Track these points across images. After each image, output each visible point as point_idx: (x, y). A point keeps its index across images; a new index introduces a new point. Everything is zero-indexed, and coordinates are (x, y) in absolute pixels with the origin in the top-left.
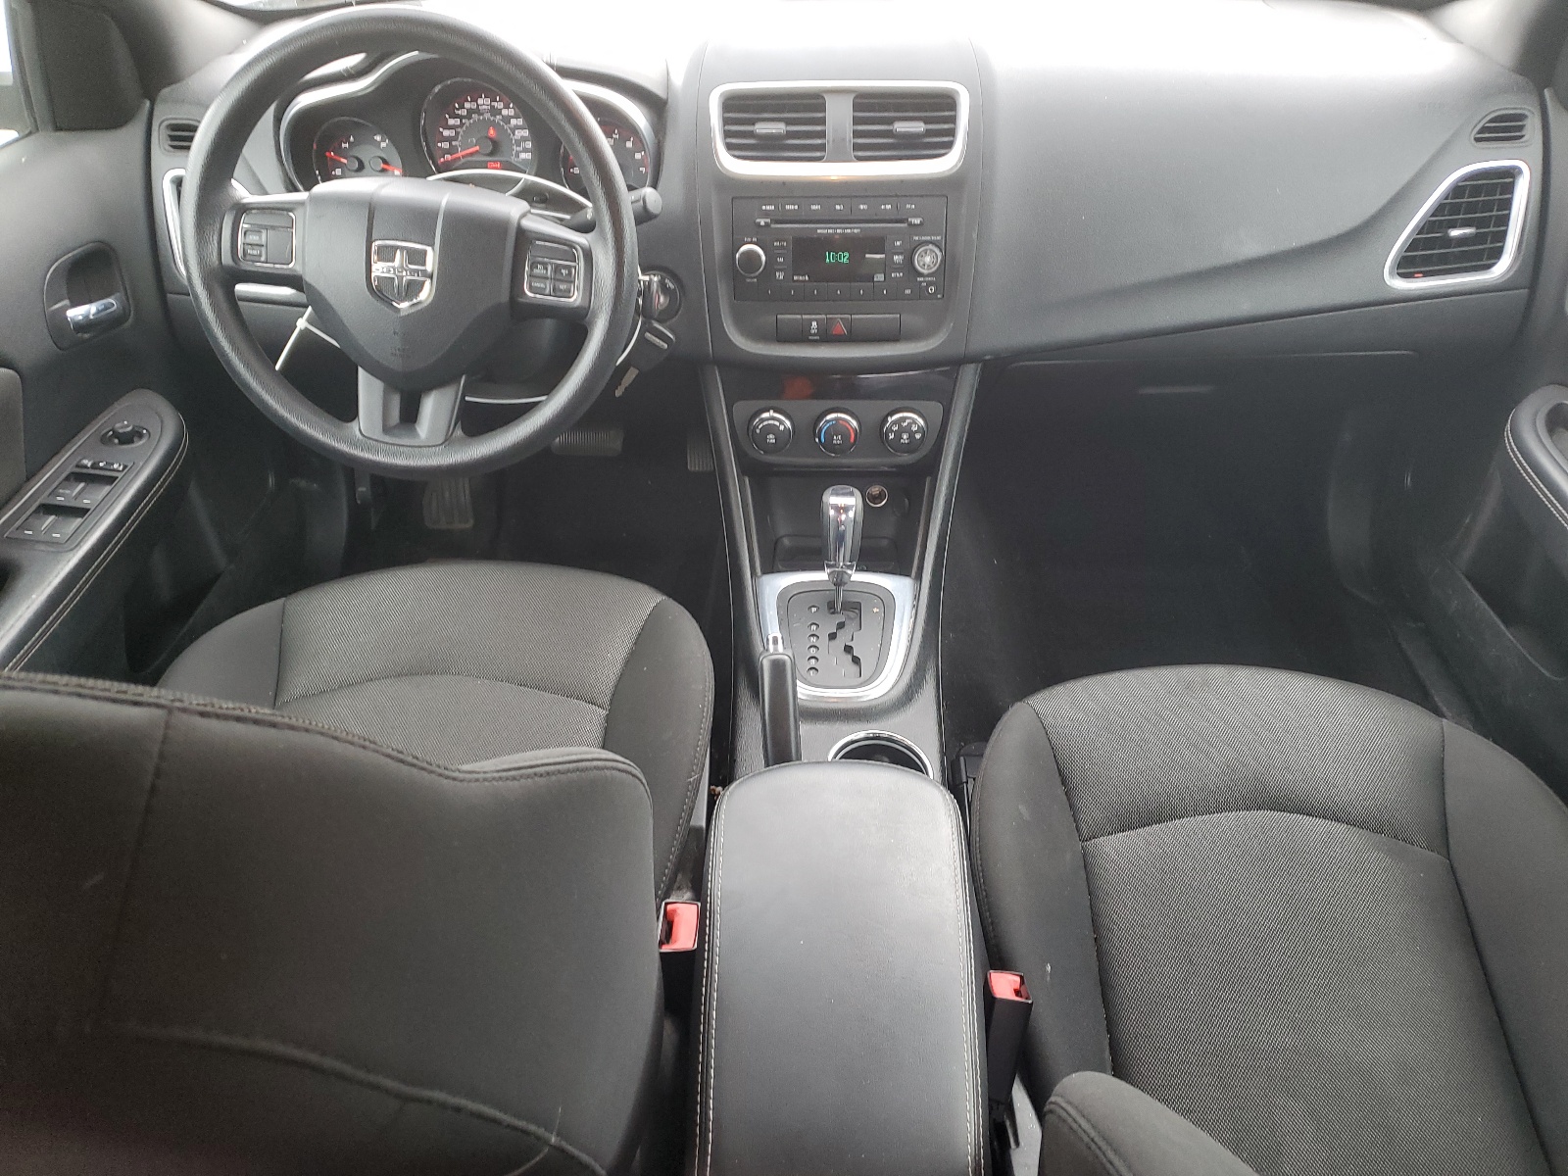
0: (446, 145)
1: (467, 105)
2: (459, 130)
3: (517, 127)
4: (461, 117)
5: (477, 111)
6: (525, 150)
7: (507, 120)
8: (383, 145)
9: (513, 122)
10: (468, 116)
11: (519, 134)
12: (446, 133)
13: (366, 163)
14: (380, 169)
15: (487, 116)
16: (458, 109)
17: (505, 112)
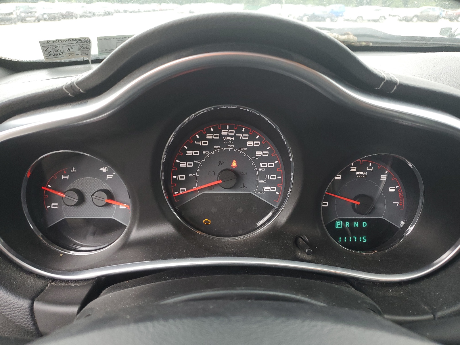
0: (181, 177)
1: (209, 136)
2: (198, 162)
3: (262, 159)
4: (201, 148)
5: (220, 142)
6: (270, 183)
7: (253, 150)
8: (109, 177)
9: (259, 154)
10: (209, 148)
11: (264, 166)
12: (183, 165)
13: (88, 197)
14: (104, 203)
15: (230, 147)
16: (199, 140)
17: (250, 144)
